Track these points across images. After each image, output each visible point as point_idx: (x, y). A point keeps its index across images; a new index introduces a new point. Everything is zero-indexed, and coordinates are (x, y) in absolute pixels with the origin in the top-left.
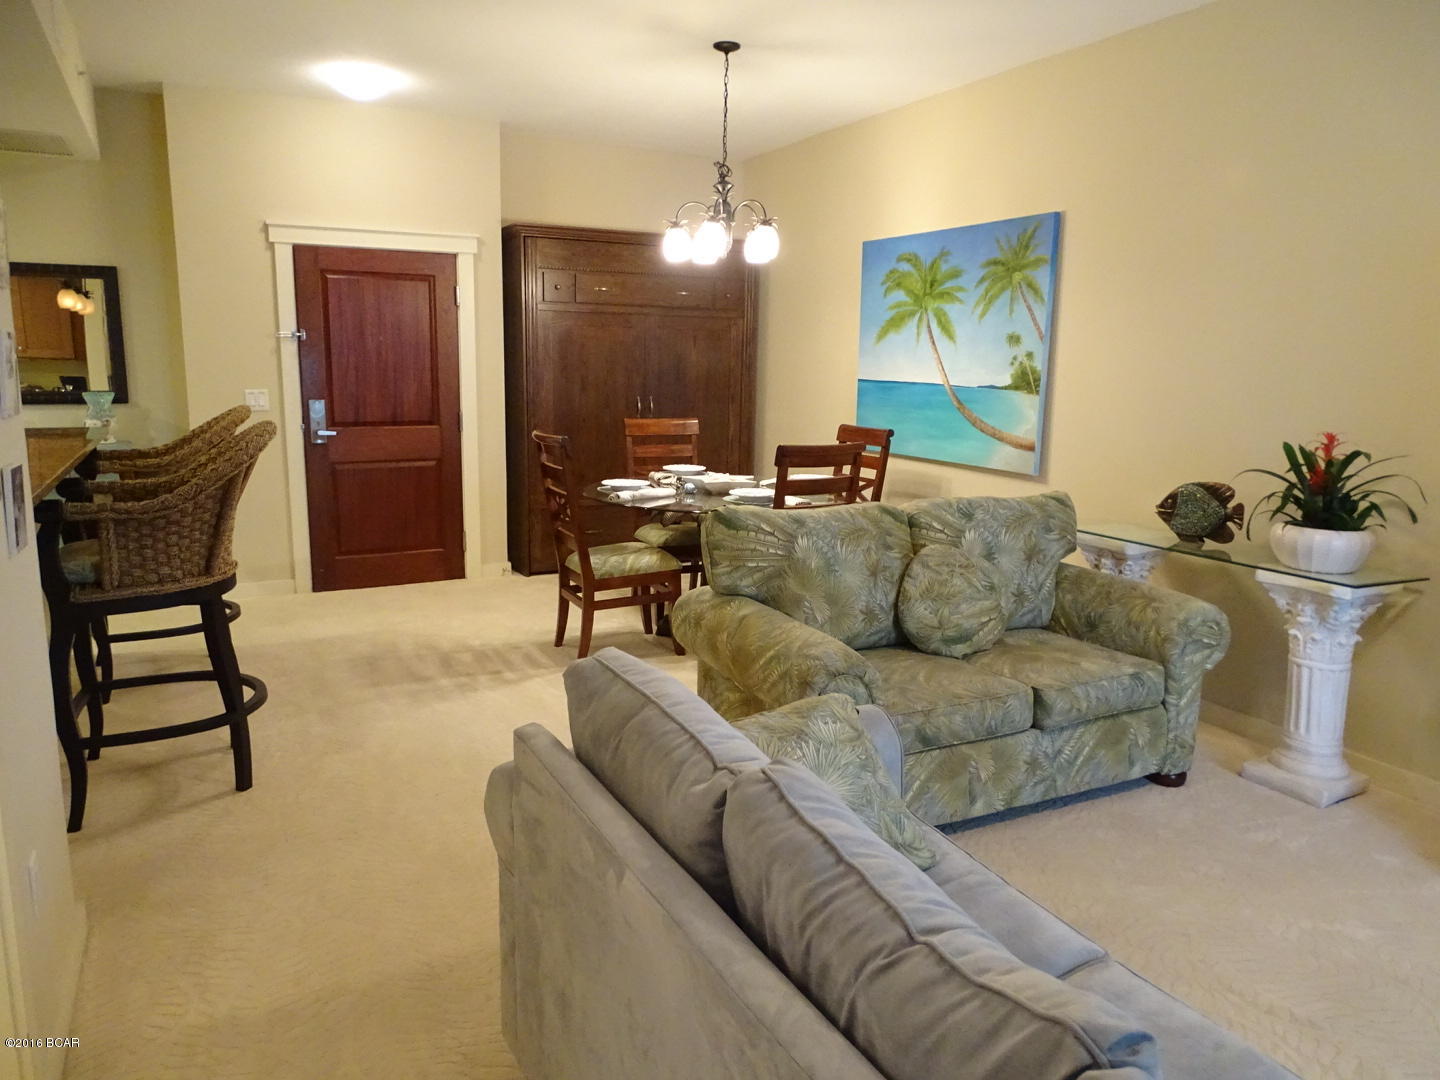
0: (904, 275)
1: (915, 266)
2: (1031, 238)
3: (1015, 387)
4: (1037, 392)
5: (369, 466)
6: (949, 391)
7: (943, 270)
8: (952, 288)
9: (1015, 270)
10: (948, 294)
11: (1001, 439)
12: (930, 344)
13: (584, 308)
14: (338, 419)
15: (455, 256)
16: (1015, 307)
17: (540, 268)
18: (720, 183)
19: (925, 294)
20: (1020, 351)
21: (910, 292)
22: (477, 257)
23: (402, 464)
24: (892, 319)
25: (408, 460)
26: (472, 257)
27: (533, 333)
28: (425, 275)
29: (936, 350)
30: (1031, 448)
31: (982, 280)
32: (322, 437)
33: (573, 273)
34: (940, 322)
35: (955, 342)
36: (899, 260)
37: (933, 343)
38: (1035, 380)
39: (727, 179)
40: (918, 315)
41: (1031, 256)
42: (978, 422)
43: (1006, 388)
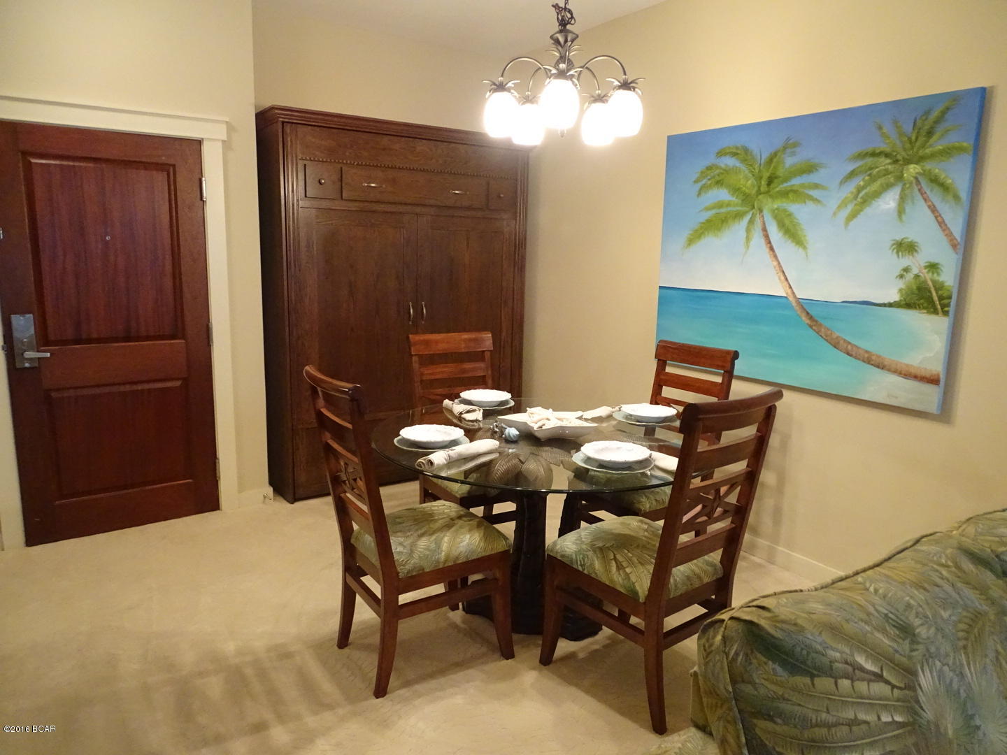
0: (727, 171)
1: (744, 161)
2: (938, 121)
3: (907, 305)
4: (946, 313)
5: (98, 391)
6: (794, 304)
7: (787, 165)
8: (803, 186)
9: (908, 162)
10: (795, 192)
11: (881, 366)
12: (768, 250)
13: (354, 206)
14: (52, 337)
15: (199, 142)
16: (908, 209)
17: (302, 159)
18: (561, 31)
19: (759, 193)
20: (917, 263)
21: (736, 190)
22: (227, 145)
23: (140, 387)
24: (709, 221)
25: (148, 382)
26: (220, 144)
27: (294, 230)
28: (163, 164)
29: (775, 256)
30: (934, 381)
31: (852, 174)
32: (31, 360)
33: (339, 166)
34: (781, 225)
35: (805, 248)
36: (721, 154)
37: (772, 249)
38: (941, 298)
39: (568, 27)
40: (748, 217)
41: (937, 144)
42: (842, 342)
43: (890, 305)
